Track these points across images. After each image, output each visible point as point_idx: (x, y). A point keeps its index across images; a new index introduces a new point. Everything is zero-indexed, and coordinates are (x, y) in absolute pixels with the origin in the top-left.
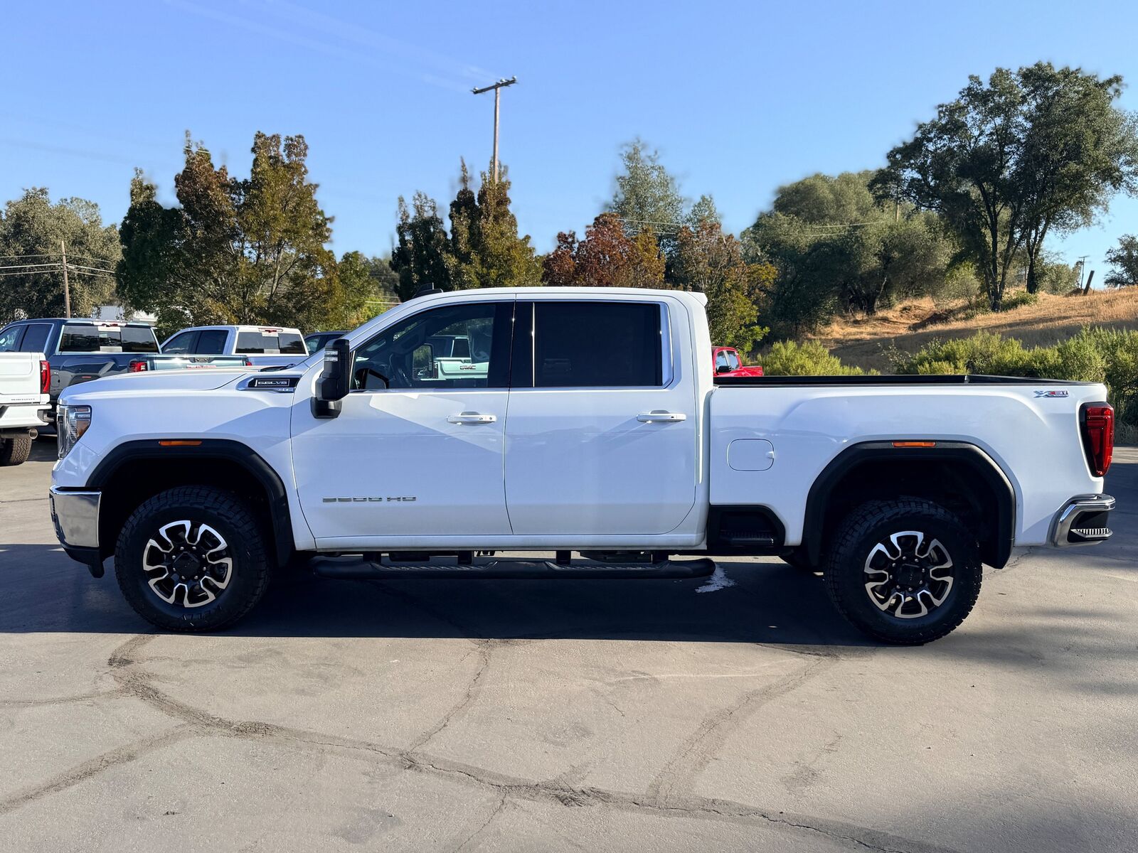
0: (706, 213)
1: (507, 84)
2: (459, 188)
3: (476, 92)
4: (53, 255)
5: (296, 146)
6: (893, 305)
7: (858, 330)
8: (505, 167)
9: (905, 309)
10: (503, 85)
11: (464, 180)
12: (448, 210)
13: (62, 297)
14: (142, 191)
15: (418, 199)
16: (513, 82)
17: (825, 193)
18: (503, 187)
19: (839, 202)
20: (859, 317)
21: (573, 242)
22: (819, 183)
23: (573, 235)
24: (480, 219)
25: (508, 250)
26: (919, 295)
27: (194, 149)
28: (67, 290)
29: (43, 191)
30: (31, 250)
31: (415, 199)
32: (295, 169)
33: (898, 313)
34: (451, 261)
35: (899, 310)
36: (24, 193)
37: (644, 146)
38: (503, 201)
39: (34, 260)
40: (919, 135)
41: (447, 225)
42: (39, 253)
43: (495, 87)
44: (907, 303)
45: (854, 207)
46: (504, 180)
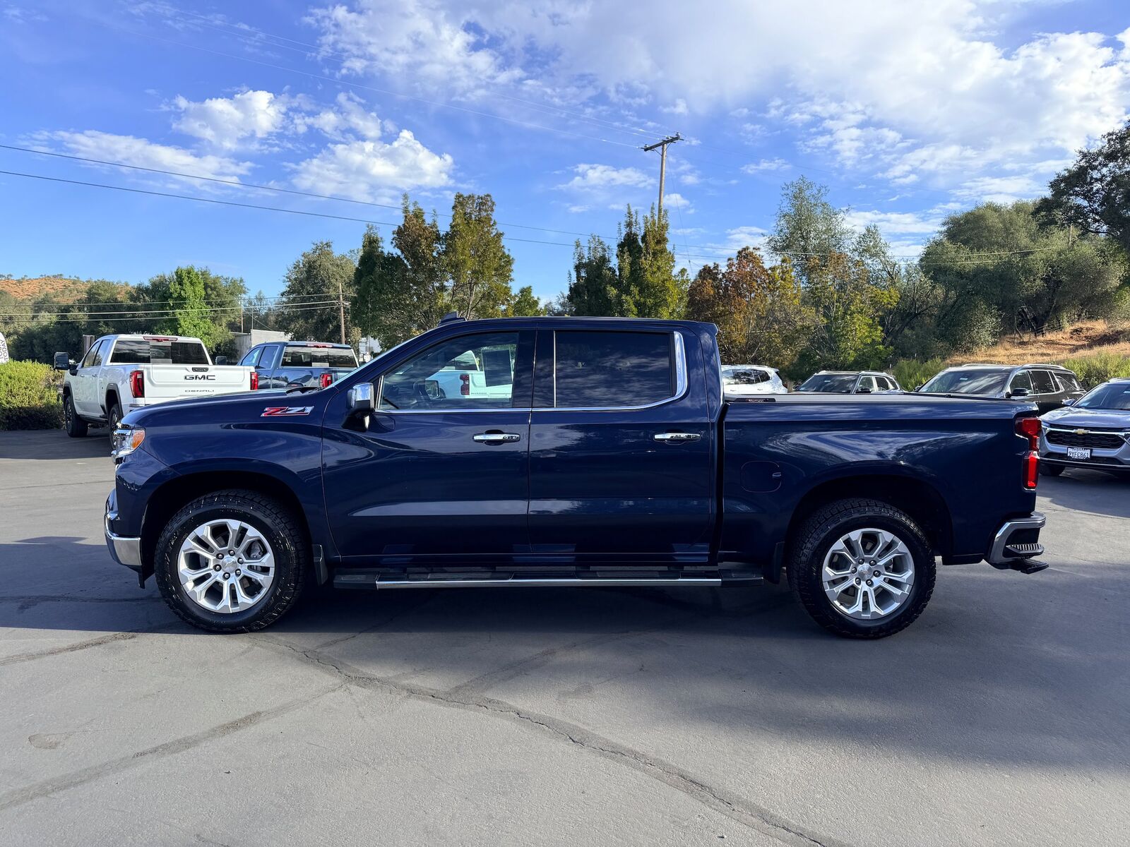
0: (872, 244)
1: (672, 140)
2: (624, 232)
3: (646, 150)
4: (332, 293)
5: (484, 203)
6: (1063, 328)
7: (1024, 352)
8: (664, 211)
9: (1076, 330)
10: (667, 142)
11: (629, 225)
12: (615, 250)
13: (339, 327)
14: (371, 243)
15: (592, 242)
16: (677, 138)
17: (993, 220)
18: (664, 227)
19: (1008, 230)
20: (1026, 338)
21: (717, 274)
22: (989, 213)
23: (716, 267)
24: (639, 258)
25: (663, 282)
26: (1092, 316)
27: (411, 208)
28: (343, 322)
29: (328, 245)
30: (319, 291)
31: (589, 242)
32: (484, 222)
33: (1069, 334)
34: (613, 292)
35: (1070, 331)
36: (314, 247)
37: (810, 186)
38: (661, 240)
39: (320, 299)
40: (1083, 163)
41: (614, 262)
42: (323, 293)
43: (662, 144)
44: (1078, 325)
45: (1024, 235)
46: (663, 222)
